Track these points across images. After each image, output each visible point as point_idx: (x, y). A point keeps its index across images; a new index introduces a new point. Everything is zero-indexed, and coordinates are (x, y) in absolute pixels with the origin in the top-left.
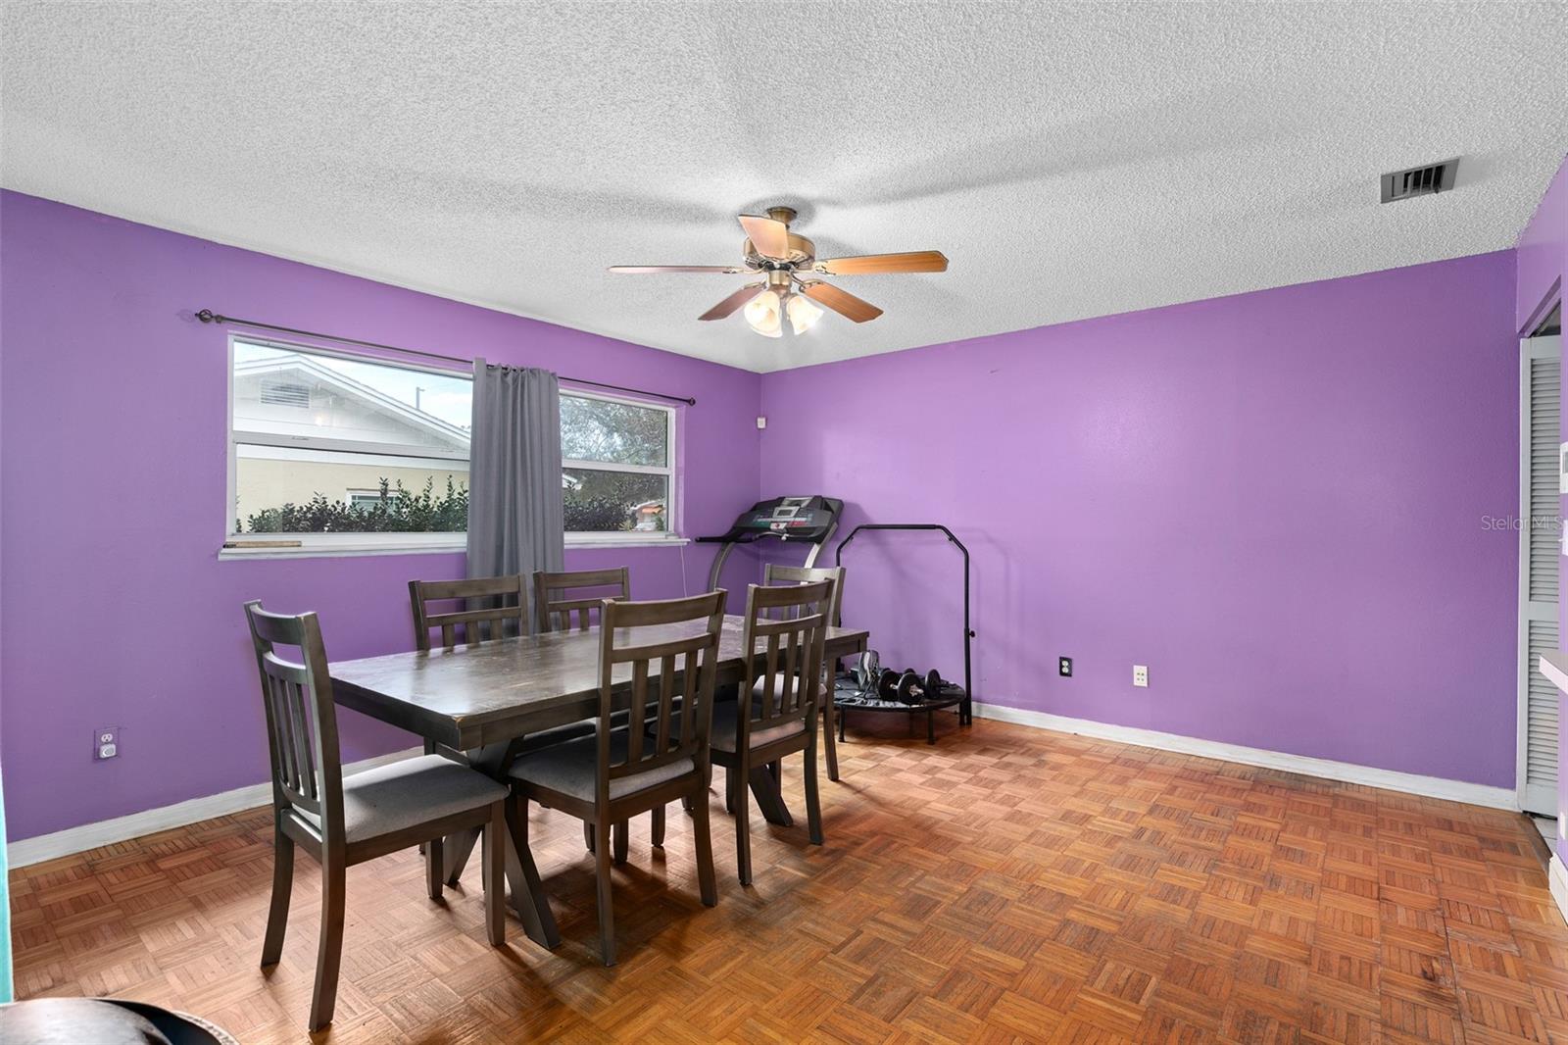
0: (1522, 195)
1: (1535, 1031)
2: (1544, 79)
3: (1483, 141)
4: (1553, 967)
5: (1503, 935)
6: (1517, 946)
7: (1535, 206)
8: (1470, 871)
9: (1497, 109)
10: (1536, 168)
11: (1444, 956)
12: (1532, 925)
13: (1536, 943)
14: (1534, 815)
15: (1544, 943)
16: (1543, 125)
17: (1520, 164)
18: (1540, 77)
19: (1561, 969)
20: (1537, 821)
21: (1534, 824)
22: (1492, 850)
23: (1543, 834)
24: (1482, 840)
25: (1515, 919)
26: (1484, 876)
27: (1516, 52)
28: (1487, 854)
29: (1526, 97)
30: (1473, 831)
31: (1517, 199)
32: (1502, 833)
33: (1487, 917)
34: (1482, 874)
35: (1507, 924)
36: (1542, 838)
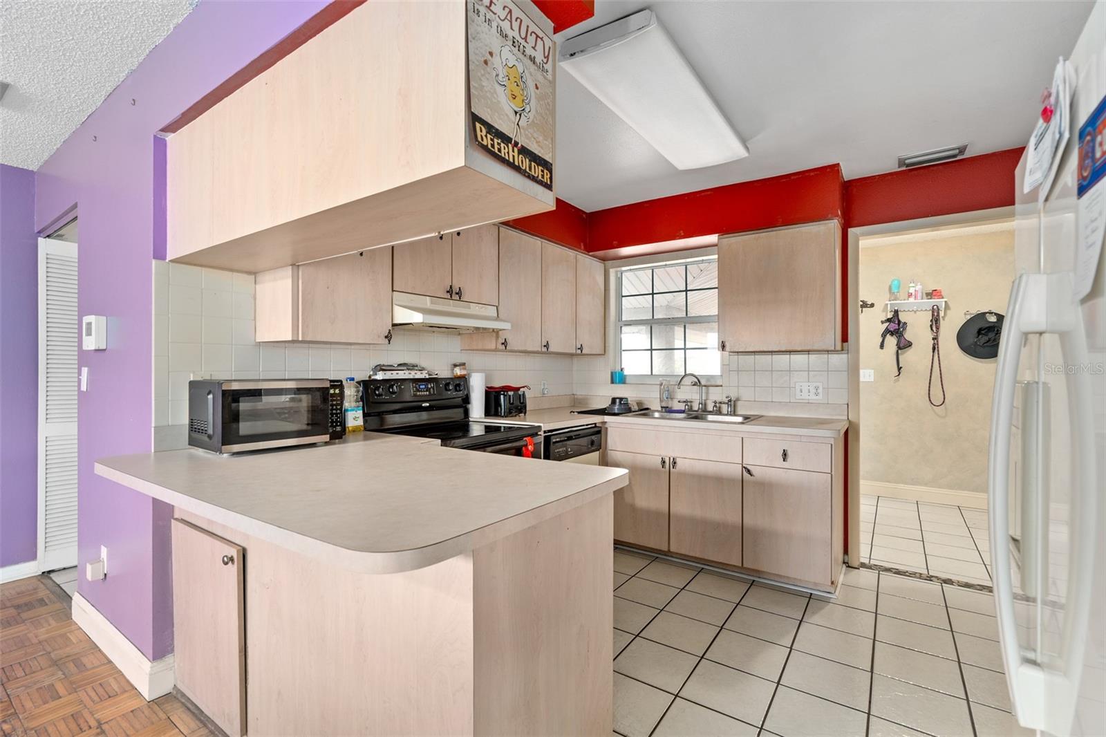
0: (48, 136)
1: (87, 722)
2: (81, 64)
3: (30, 82)
4: (88, 670)
5: (50, 669)
6: (62, 671)
7: (55, 148)
8: (14, 636)
9: (46, 65)
10: (61, 121)
11: (11, 714)
12: (68, 650)
13: (73, 661)
14: (50, 572)
15: (78, 658)
16: (73, 95)
17: (52, 113)
18: (80, 61)
19: (93, 668)
20: (52, 575)
21: (51, 579)
22: (27, 611)
23: (58, 583)
24: (18, 607)
25: (56, 652)
26: (26, 634)
27: (68, 33)
28: (24, 615)
29: (67, 69)
30: (8, 604)
31: (44, 137)
32: (31, 595)
33: (36, 662)
34: (24, 633)
35: (51, 659)
36: (59, 585)
